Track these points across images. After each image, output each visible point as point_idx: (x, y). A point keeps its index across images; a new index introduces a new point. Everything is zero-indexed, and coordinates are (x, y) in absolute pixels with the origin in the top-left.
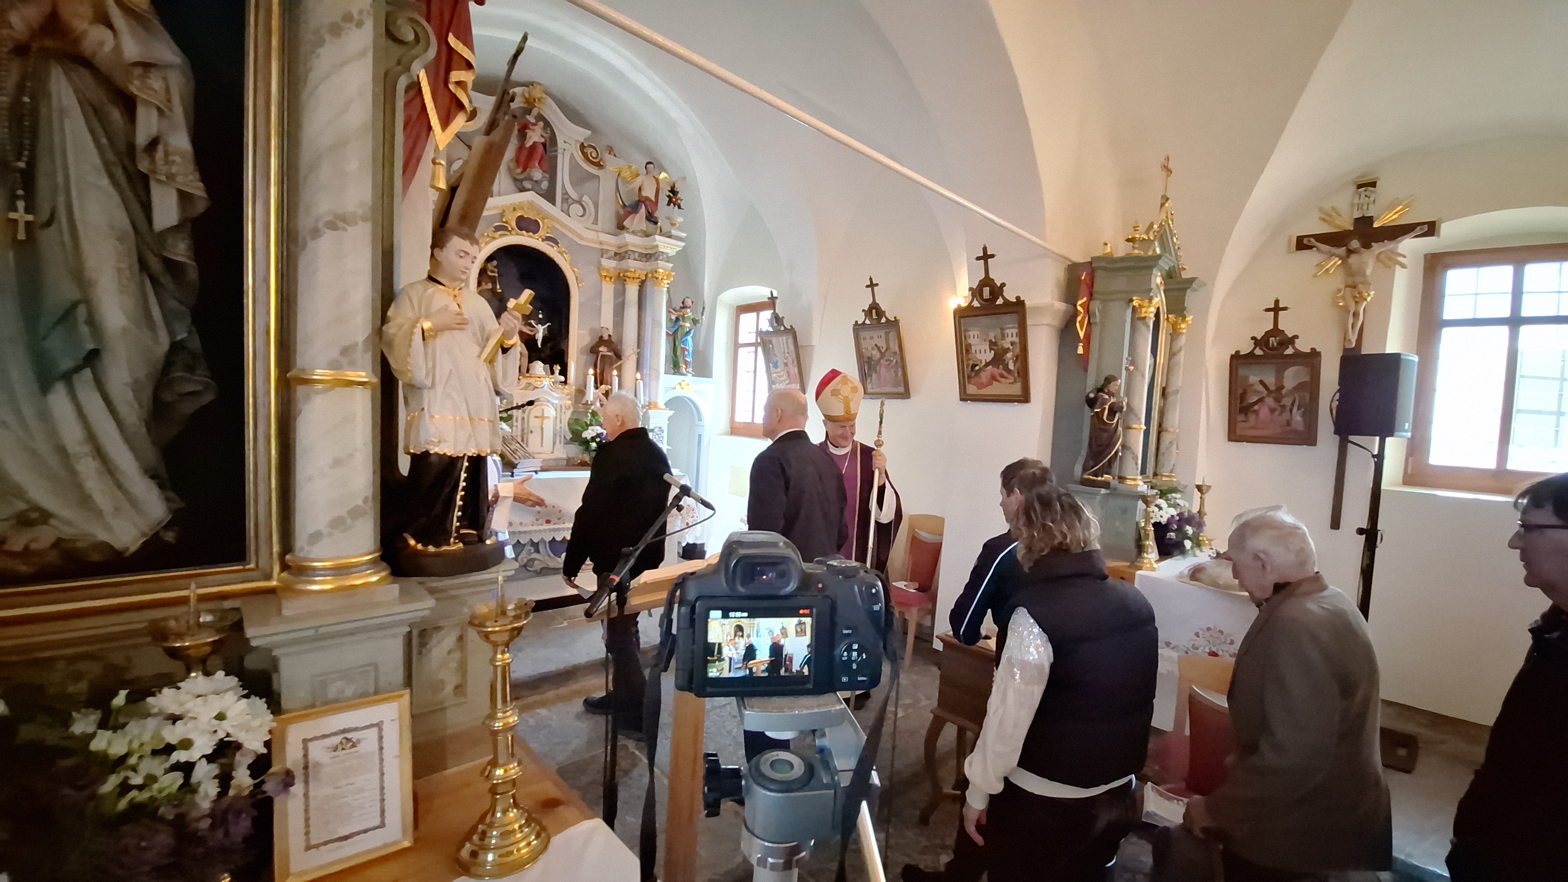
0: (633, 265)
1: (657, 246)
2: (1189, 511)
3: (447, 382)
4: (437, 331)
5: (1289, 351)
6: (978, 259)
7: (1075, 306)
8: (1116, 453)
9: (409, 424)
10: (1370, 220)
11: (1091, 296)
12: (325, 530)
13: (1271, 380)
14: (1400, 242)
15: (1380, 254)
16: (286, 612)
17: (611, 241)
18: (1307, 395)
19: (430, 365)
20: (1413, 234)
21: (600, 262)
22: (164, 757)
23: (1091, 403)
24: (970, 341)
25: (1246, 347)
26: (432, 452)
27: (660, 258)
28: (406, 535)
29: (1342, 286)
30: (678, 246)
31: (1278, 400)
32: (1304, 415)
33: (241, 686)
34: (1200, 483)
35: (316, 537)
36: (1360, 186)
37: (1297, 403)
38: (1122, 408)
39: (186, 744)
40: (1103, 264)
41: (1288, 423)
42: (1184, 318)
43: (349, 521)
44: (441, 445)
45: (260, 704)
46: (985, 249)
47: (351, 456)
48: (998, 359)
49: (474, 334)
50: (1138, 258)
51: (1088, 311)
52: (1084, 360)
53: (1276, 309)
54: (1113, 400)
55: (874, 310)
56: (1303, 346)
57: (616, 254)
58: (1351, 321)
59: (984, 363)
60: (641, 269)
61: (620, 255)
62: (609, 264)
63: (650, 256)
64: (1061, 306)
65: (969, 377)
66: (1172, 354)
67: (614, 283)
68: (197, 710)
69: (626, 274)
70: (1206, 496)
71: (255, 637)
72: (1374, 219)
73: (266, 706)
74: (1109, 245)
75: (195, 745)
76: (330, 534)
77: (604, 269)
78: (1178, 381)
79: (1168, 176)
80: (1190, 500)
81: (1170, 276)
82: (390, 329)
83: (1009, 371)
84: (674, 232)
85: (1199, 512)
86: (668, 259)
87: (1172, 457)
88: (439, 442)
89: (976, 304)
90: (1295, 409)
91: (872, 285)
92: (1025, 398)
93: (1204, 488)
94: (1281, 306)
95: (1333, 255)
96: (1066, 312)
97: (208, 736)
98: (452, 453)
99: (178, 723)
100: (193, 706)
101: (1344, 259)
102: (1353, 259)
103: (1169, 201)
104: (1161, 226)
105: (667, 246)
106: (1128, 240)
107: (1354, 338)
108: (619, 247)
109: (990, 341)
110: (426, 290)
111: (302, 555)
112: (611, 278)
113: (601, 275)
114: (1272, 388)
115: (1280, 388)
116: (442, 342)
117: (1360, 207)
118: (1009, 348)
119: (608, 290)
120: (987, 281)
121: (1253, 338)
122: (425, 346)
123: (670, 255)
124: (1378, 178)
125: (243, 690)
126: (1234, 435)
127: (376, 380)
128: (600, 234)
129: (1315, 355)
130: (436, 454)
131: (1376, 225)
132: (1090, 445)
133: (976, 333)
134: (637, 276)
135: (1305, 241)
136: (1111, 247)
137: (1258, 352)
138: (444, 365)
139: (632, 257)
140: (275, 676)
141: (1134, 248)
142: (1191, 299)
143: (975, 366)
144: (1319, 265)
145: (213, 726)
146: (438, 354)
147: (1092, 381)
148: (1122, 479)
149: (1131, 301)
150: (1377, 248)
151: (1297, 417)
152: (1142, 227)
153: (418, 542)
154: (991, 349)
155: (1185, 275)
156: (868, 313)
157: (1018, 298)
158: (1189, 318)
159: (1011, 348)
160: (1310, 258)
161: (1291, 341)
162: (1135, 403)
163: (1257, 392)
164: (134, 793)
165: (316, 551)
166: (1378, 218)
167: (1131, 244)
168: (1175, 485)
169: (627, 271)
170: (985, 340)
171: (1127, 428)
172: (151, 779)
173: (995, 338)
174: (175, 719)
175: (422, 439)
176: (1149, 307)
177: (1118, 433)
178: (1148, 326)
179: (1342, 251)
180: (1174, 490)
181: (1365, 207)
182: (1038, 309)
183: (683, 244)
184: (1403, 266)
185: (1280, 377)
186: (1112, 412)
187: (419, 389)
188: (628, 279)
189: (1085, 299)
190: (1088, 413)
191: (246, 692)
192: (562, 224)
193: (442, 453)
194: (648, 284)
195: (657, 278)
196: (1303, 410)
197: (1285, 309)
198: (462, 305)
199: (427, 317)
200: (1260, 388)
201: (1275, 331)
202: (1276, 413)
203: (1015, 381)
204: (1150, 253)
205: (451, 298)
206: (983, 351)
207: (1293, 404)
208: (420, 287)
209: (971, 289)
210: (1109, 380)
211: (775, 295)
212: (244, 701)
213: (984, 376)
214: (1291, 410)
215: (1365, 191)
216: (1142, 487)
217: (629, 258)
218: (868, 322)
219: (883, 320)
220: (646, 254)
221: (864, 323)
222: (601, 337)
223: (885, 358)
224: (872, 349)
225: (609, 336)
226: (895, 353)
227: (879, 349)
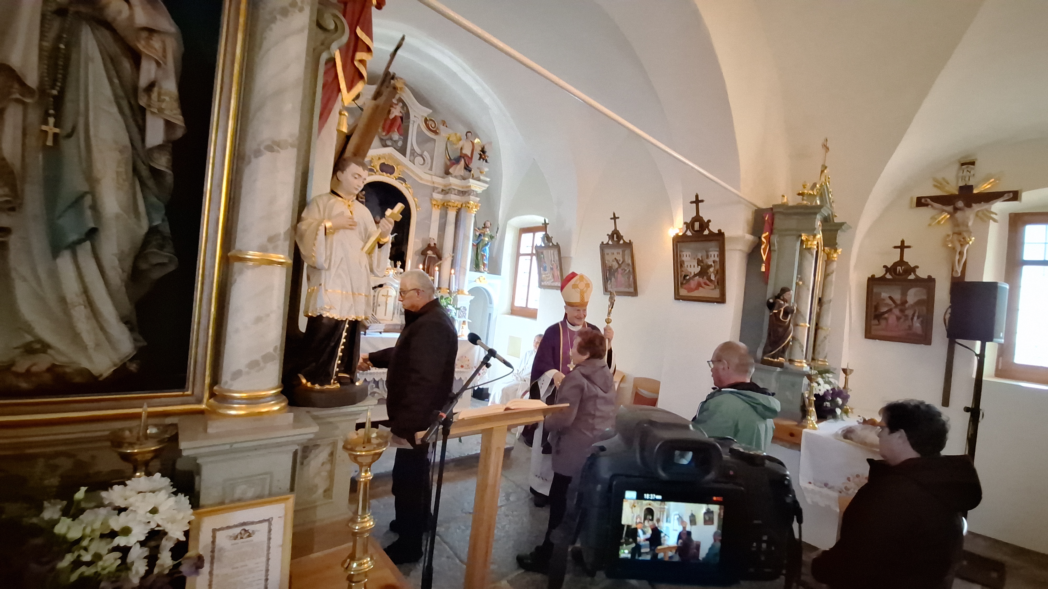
0: (454, 198)
1: (470, 186)
2: (838, 387)
3: (339, 265)
4: (336, 229)
5: (912, 277)
6: (692, 202)
7: (760, 238)
8: (789, 342)
9: (309, 295)
10: (971, 188)
11: (771, 233)
12: (245, 370)
13: (897, 296)
14: (993, 204)
15: (978, 211)
16: (210, 430)
17: (439, 182)
18: (924, 308)
19: (328, 253)
20: (1002, 199)
21: (432, 195)
22: (109, 540)
23: (771, 306)
24: (684, 258)
25: (879, 273)
26: (324, 316)
27: (472, 194)
28: (300, 375)
29: (950, 233)
30: (484, 187)
31: (902, 311)
32: (922, 323)
33: (171, 485)
34: (845, 367)
35: (237, 374)
36: (963, 164)
37: (916, 314)
38: (793, 311)
39: (126, 531)
40: (781, 210)
41: (910, 327)
42: (836, 250)
43: (262, 364)
44: (331, 311)
45: (184, 500)
46: (697, 196)
47: (268, 315)
48: (703, 272)
49: (360, 233)
50: (806, 207)
51: (769, 242)
52: (766, 276)
53: (902, 247)
54: (787, 305)
55: (616, 235)
56: (922, 273)
57: (443, 190)
58: (957, 257)
59: (693, 274)
60: (458, 201)
61: (445, 191)
62: (438, 196)
63: (465, 193)
64: (750, 237)
65: (682, 284)
66: (826, 275)
67: (440, 209)
68: (137, 504)
69: (448, 204)
70: (850, 377)
71: (184, 449)
72: (974, 187)
73: (188, 501)
74: (786, 197)
75: (133, 532)
76: (248, 373)
77: (435, 200)
78: (831, 293)
79: (827, 152)
80: (837, 378)
81: (826, 220)
82: (303, 226)
83: (711, 281)
84: (482, 177)
85: (844, 388)
86: (477, 195)
87: (826, 348)
88: (330, 309)
89: (689, 233)
90: (915, 318)
91: (615, 218)
92: (722, 300)
93: (848, 371)
94: (905, 245)
95: (943, 211)
96: (753, 242)
97: (143, 526)
98: (338, 317)
99: (123, 514)
100: (134, 501)
101: (952, 215)
102: (959, 215)
103: (827, 169)
104: (821, 186)
105: (477, 186)
106: (799, 194)
107: (959, 270)
108: (445, 186)
109: (698, 260)
110: (329, 200)
111: (226, 387)
112: (438, 206)
113: (432, 204)
114: (898, 302)
115: (904, 302)
116: (337, 237)
117: (963, 178)
118: (711, 265)
119: (436, 213)
120: (697, 218)
121: (885, 267)
122: (326, 239)
123: (478, 192)
124: (976, 159)
125: (173, 488)
126: (869, 334)
127: (290, 262)
128: (433, 176)
129: (930, 281)
130: (327, 317)
131: (975, 191)
132: (769, 335)
133: (688, 253)
134: (456, 205)
135: (923, 201)
136: (787, 199)
137: (888, 276)
138: (337, 254)
139: (453, 192)
140: (197, 478)
141: (803, 200)
142: (841, 237)
143: (685, 276)
144: (933, 218)
145: (147, 518)
146: (334, 245)
147: (771, 291)
148: (791, 361)
149: (801, 236)
150: (976, 207)
151: (917, 324)
152: (809, 185)
153: (308, 381)
154: (698, 265)
155: (836, 220)
156: (611, 237)
157: (720, 231)
158: (839, 251)
159: (713, 264)
160: (926, 213)
161: (913, 270)
162: (802, 309)
163: (887, 305)
164: (83, 569)
165: (236, 385)
166: (977, 186)
167: (801, 197)
168: (827, 368)
169: (450, 202)
170: (694, 259)
171: (796, 325)
172: (98, 557)
173: (702, 257)
174: (121, 510)
175: (318, 306)
176: (814, 240)
177: (790, 328)
178: (812, 255)
179: (950, 208)
180: (827, 371)
181: (967, 179)
182: (733, 239)
183: (487, 186)
184: (995, 221)
185: (904, 294)
186: (786, 313)
187: (319, 270)
188: (449, 207)
189: (767, 233)
190: (767, 313)
191: (175, 489)
192: (408, 169)
193: (331, 317)
194: (463, 211)
195: (469, 207)
196: (921, 319)
197: (909, 247)
198: (353, 212)
199: (329, 219)
200: (890, 302)
201: (901, 262)
202: (902, 320)
203: (715, 288)
204: (814, 204)
205: (347, 207)
206: (692, 266)
207: (913, 315)
208: (325, 198)
209: (685, 223)
210: (784, 290)
211: (547, 222)
212: (173, 498)
213: (693, 284)
214: (912, 319)
215: (967, 167)
216: (806, 368)
217: (451, 193)
218: (610, 243)
219: (621, 242)
220: (462, 191)
221: (608, 244)
222: (429, 244)
223: (622, 268)
224: (613, 261)
225: (435, 244)
226: (629, 265)
227: (617, 261)
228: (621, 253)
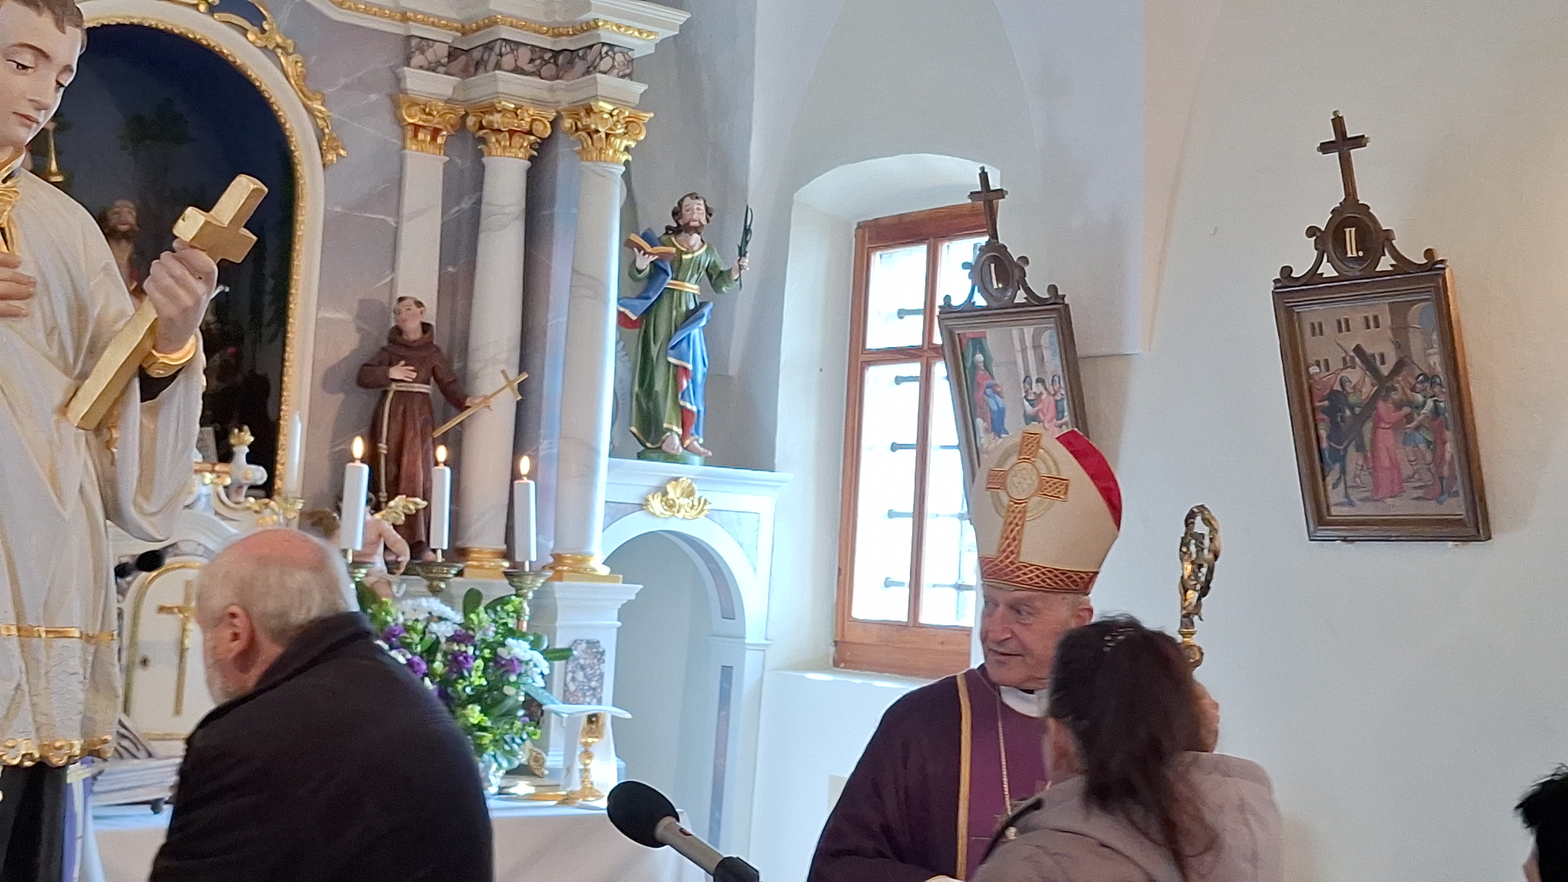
0: (512, 89)
1: (593, 24)
17: (435, 10)
21: (399, 80)
27: (604, 64)
30: (666, 24)
55: (1352, 231)
57: (453, 53)
60: (537, 102)
61: (467, 57)
62: (430, 86)
63: (568, 59)
67: (446, 150)
69: (486, 119)
77: (414, 104)
86: (632, 69)
91: (1342, 143)
105: (628, 22)
112: (436, 132)
113: (399, 121)
119: (426, 172)
123: (636, 55)
134: (525, 124)
139: (508, 61)
156: (1329, 239)
169: (492, 109)
183: (680, 17)
188: (491, 137)
194: (563, 150)
195: (591, 134)
211: (996, 182)
217: (498, 66)
218: (1327, 270)
219: (1386, 263)
220: (556, 54)
221: (1313, 275)
222: (398, 331)
223: (1395, 396)
224: (1347, 364)
225: (426, 327)
226: (1430, 379)
227: (1369, 363)
228: (1386, 320)
